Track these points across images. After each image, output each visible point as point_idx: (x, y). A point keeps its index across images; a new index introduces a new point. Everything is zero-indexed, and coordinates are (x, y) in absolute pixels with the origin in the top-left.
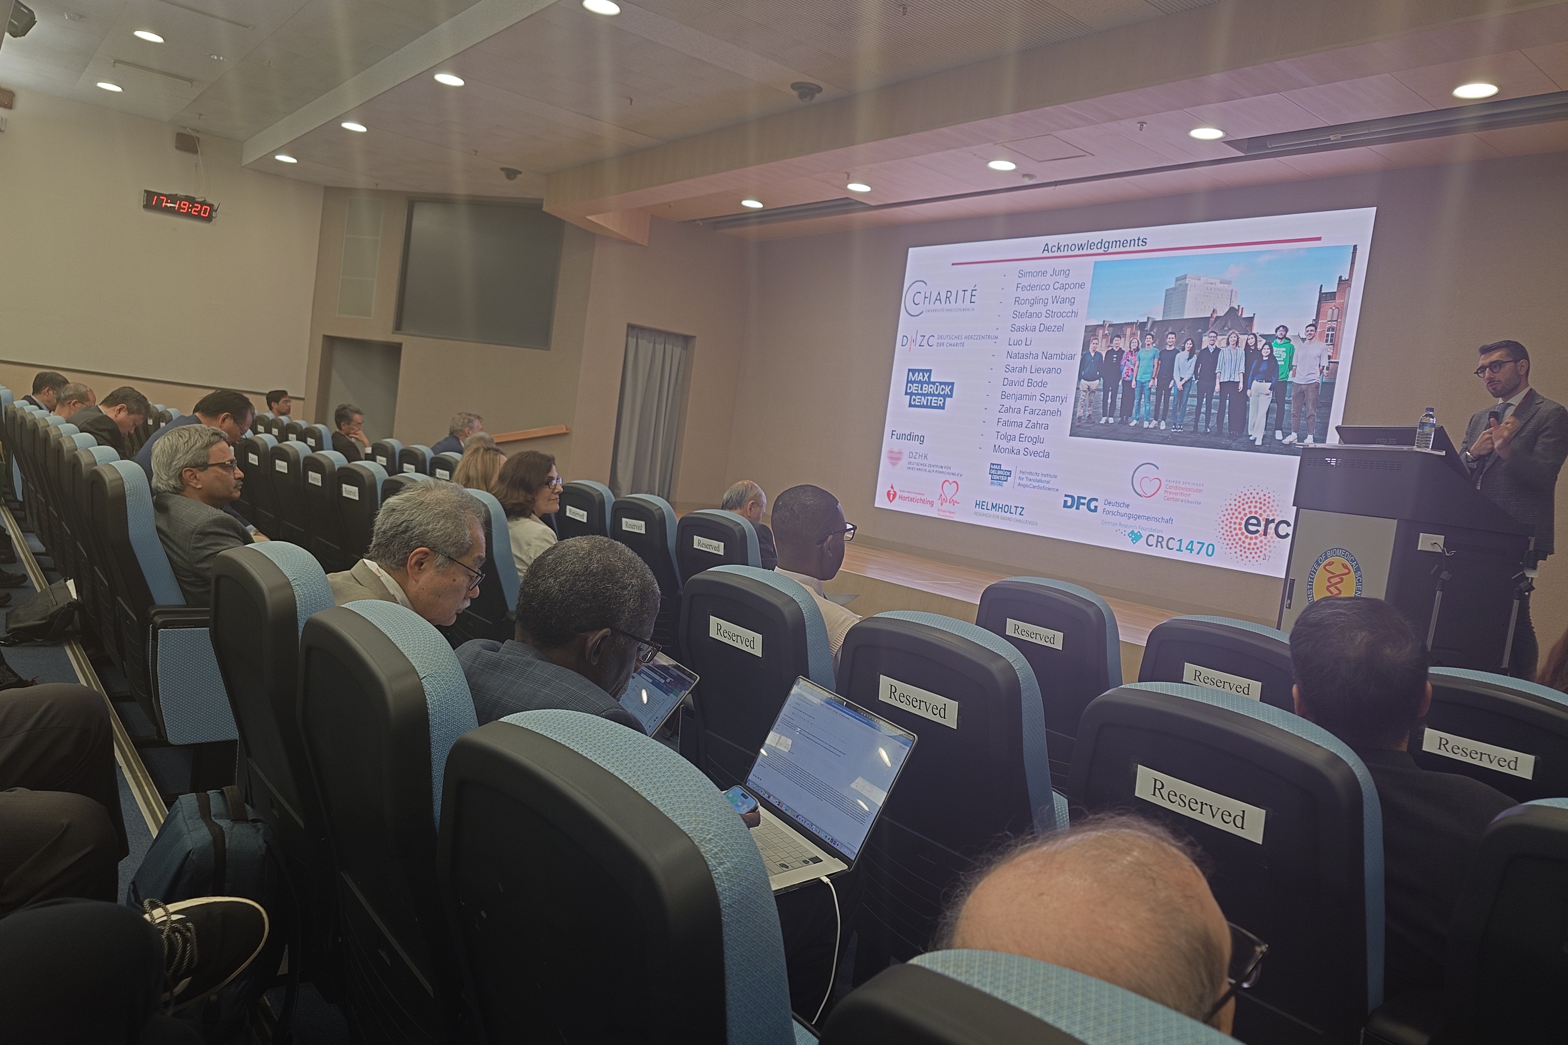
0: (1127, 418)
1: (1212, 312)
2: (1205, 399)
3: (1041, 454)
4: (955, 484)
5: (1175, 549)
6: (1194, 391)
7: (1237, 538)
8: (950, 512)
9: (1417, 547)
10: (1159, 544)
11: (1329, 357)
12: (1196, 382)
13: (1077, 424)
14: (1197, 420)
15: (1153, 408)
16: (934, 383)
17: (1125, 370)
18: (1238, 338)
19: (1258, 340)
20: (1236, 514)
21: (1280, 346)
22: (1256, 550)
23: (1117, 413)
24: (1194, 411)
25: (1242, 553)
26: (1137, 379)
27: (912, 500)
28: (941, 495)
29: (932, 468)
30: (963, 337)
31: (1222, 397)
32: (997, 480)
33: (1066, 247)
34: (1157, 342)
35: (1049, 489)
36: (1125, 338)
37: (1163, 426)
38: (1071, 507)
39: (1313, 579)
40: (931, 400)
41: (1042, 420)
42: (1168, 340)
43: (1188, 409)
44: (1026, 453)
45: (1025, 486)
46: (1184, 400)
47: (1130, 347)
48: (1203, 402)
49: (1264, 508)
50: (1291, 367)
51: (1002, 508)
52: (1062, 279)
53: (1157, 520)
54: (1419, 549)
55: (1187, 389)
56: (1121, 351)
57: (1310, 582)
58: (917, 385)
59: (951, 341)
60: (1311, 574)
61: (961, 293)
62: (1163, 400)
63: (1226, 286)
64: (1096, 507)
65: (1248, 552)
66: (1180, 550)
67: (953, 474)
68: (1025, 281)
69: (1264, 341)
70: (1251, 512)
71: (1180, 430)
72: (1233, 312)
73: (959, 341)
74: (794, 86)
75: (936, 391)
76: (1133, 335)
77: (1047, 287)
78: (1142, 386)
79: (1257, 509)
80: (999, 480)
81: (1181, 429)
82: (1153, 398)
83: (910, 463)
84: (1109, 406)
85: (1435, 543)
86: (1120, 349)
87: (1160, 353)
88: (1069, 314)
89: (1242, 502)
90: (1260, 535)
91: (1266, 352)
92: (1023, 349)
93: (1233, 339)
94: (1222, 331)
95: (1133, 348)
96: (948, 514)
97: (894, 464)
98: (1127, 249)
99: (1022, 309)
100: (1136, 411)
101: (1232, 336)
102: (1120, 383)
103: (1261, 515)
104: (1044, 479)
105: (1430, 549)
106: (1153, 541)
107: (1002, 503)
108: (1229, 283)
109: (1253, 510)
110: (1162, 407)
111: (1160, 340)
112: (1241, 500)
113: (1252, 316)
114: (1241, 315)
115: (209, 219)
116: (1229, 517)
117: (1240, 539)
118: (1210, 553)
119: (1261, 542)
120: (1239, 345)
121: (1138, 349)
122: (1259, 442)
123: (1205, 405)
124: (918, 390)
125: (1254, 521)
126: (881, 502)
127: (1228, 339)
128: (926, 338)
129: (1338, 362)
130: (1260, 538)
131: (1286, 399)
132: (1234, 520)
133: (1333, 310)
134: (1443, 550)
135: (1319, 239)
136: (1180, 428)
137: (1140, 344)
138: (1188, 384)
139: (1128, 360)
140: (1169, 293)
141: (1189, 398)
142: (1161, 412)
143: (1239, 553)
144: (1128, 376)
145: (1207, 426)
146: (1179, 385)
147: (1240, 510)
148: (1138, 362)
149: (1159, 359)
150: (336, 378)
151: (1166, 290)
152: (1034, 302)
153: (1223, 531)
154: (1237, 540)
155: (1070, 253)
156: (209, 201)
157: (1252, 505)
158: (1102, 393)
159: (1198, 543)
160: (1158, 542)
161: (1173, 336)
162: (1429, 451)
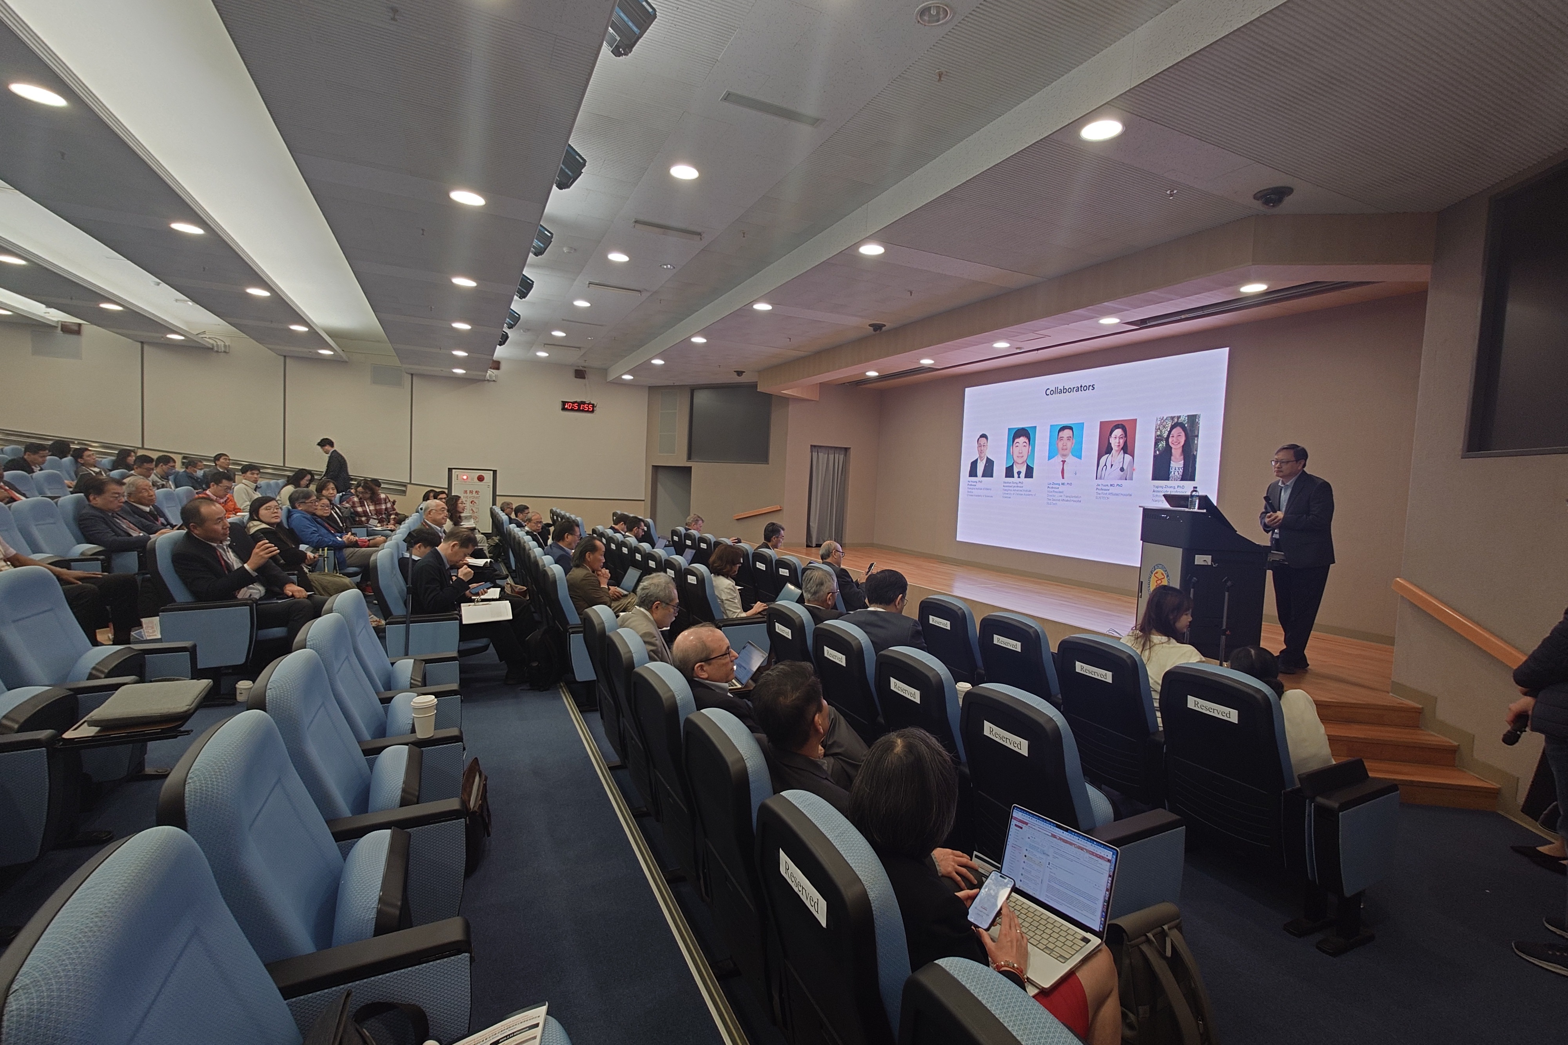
9: (1194, 563)
60: (1149, 579)
74: (870, 325)
85: (1206, 560)
105: (1203, 563)
115: (593, 411)
126: (960, 537)
134: (1213, 563)
150: (660, 488)
156: (592, 402)
162: (1196, 510)
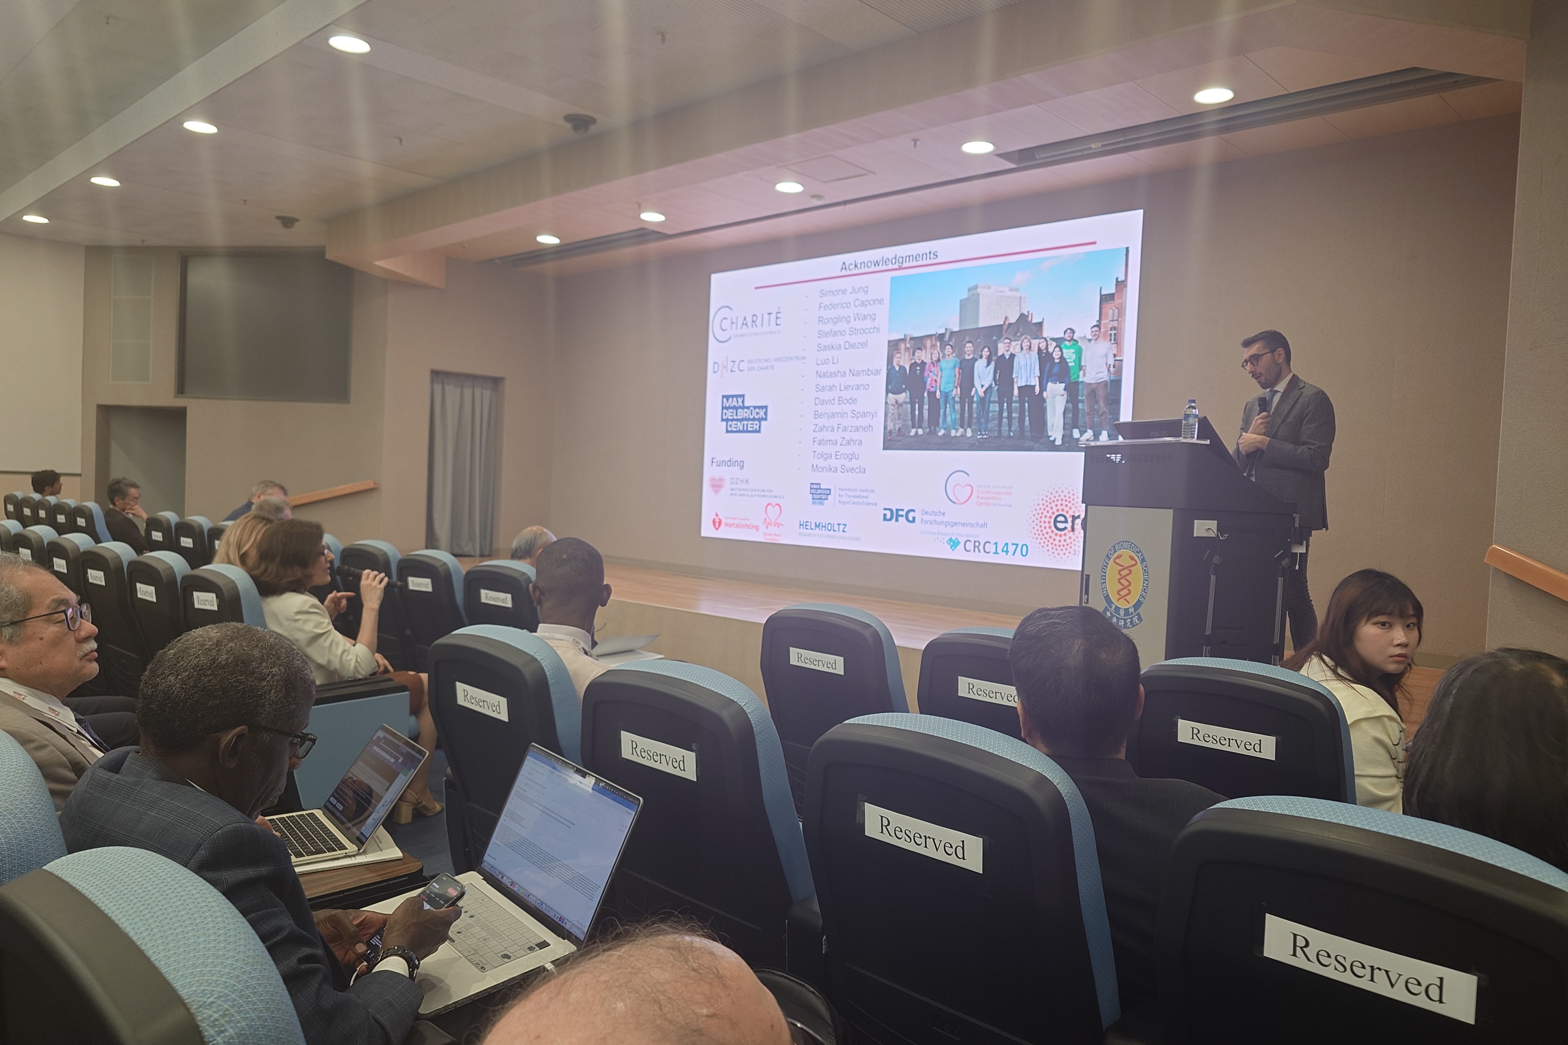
0: (935, 429)
1: (1004, 319)
2: (1005, 405)
3: (858, 470)
4: (777, 507)
5: (992, 553)
6: (995, 397)
7: (1048, 536)
8: (776, 535)
9: (1193, 534)
10: (976, 549)
11: (1115, 356)
12: (996, 388)
13: (889, 438)
14: (1000, 425)
15: (958, 416)
16: (748, 408)
17: (929, 380)
18: (1030, 343)
19: (1049, 343)
20: (1045, 512)
21: (1068, 348)
22: (1066, 547)
23: (925, 424)
24: (997, 416)
25: (1054, 550)
26: (941, 390)
27: (737, 526)
28: (765, 519)
29: (754, 493)
30: (772, 360)
31: (1021, 402)
32: (818, 499)
33: (863, 264)
34: (956, 352)
35: (869, 504)
36: (926, 350)
37: (969, 433)
38: (890, 519)
39: (1105, 573)
40: (747, 425)
41: (855, 436)
42: (966, 349)
43: (990, 415)
44: (843, 471)
45: (844, 503)
46: (987, 407)
47: (932, 359)
48: (1003, 406)
49: (1070, 505)
50: (1081, 368)
51: (825, 527)
52: (862, 296)
53: (972, 525)
54: (1195, 535)
55: (988, 396)
56: (923, 364)
57: (1104, 576)
58: (731, 410)
59: (761, 365)
60: (1103, 568)
61: (766, 317)
62: (967, 408)
63: (1015, 293)
64: (914, 518)
65: (1059, 549)
66: (996, 553)
67: (775, 497)
68: (827, 300)
69: (1054, 344)
70: (1058, 510)
71: (985, 436)
72: (1023, 317)
73: (768, 364)
74: (568, 118)
75: (751, 414)
76: (933, 346)
77: (848, 305)
78: (946, 395)
79: (1064, 507)
80: (820, 499)
81: (987, 435)
82: (957, 407)
83: (732, 489)
84: (917, 418)
85: (1209, 529)
86: (923, 361)
87: (960, 363)
88: (871, 330)
89: (1049, 501)
90: (1069, 532)
91: (1056, 355)
92: (831, 368)
93: (1026, 344)
94: (1015, 337)
95: (935, 359)
96: (774, 537)
97: (716, 492)
98: (920, 263)
99: (827, 328)
100: (943, 420)
101: (1025, 341)
102: (926, 394)
103: (1067, 512)
104: (862, 494)
105: (1205, 534)
106: (970, 546)
107: (824, 521)
108: (1017, 290)
109: (1060, 508)
110: (966, 415)
111: (959, 349)
112: (1048, 499)
113: (1041, 320)
114: (1031, 320)
116: (1038, 517)
117: (1050, 537)
118: (1024, 553)
119: (1070, 538)
120: (1032, 349)
121: (939, 360)
122: (1059, 442)
123: (1006, 410)
124: (733, 416)
125: (1061, 519)
126: (707, 530)
127: (1021, 344)
128: (737, 363)
129: (1121, 360)
130: (1069, 535)
131: (1080, 398)
132: (1043, 520)
133: (1113, 311)
134: (1218, 534)
135: (1094, 243)
136: (985, 434)
137: (941, 355)
138: (989, 391)
139: (931, 371)
140: (963, 304)
141: (991, 405)
142: (966, 420)
143: (1051, 551)
144: (932, 387)
145: (1010, 430)
146: (981, 392)
147: (1048, 509)
148: (940, 373)
149: (960, 369)
151: (961, 301)
152: (837, 320)
153: (1035, 531)
154: (1048, 538)
155: (867, 270)
157: (1059, 503)
158: (909, 406)
159: (1013, 544)
160: (975, 546)
161: (970, 345)
162: (1195, 440)
